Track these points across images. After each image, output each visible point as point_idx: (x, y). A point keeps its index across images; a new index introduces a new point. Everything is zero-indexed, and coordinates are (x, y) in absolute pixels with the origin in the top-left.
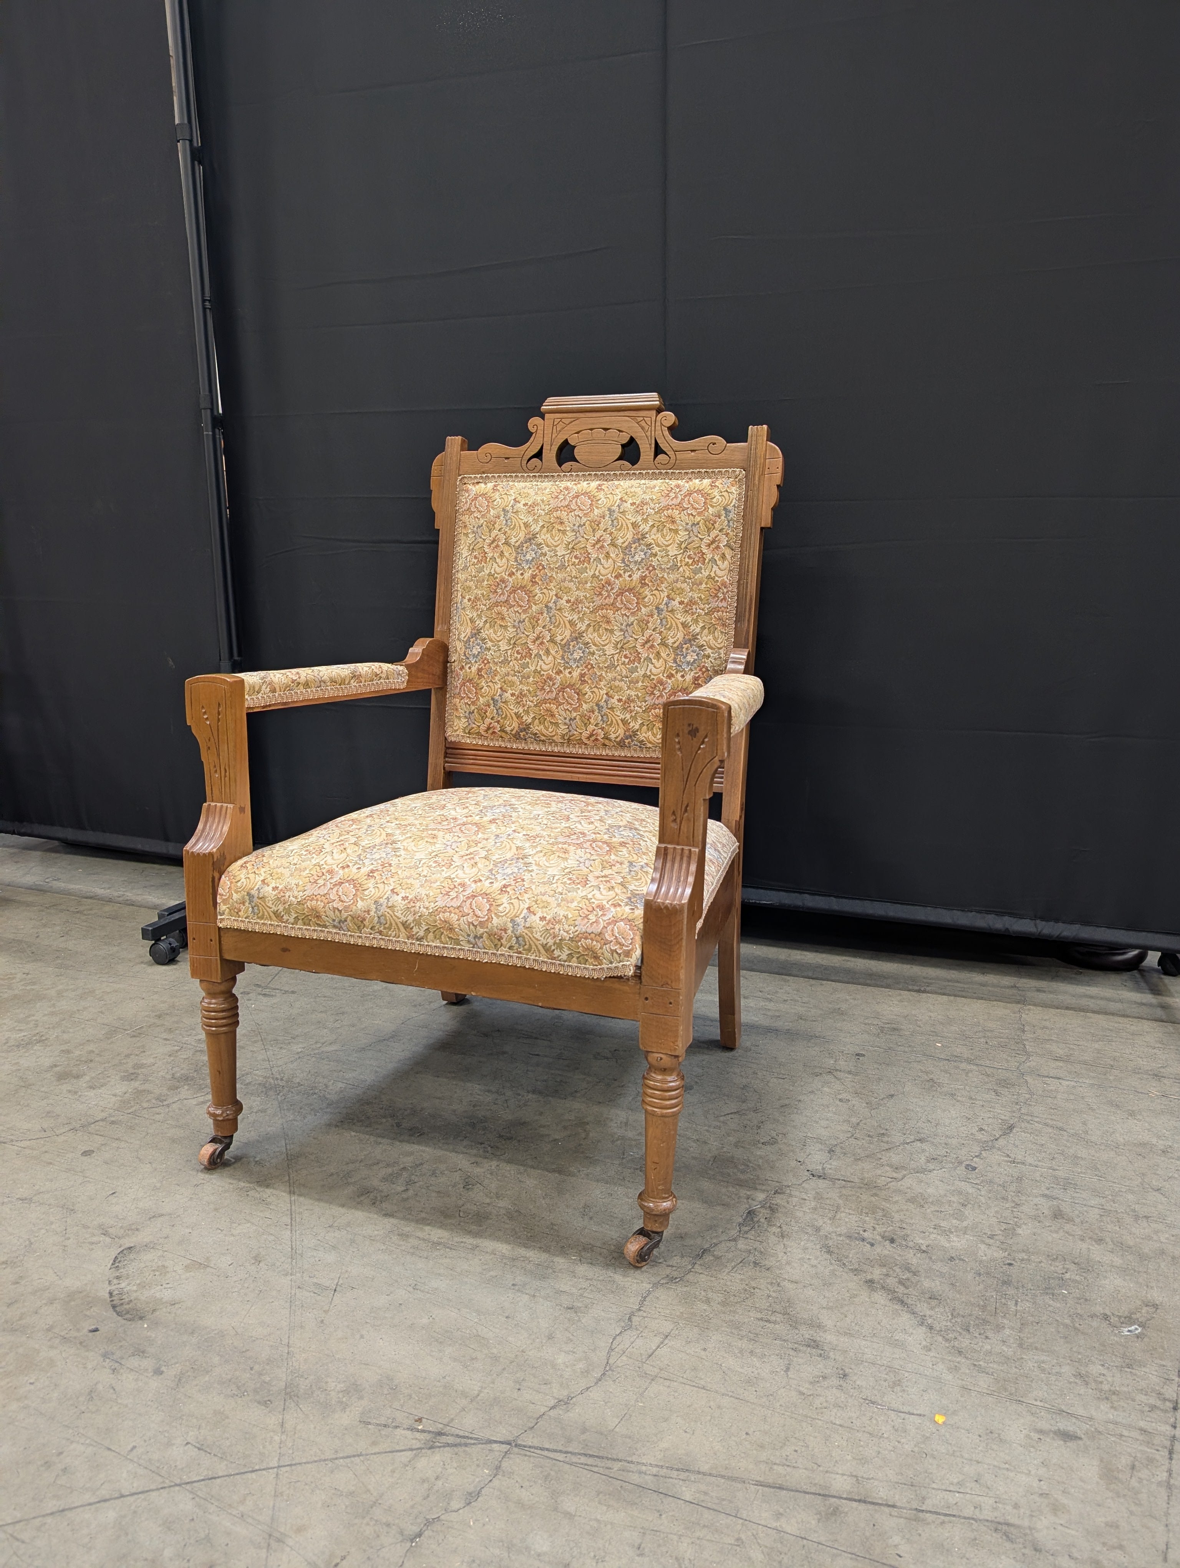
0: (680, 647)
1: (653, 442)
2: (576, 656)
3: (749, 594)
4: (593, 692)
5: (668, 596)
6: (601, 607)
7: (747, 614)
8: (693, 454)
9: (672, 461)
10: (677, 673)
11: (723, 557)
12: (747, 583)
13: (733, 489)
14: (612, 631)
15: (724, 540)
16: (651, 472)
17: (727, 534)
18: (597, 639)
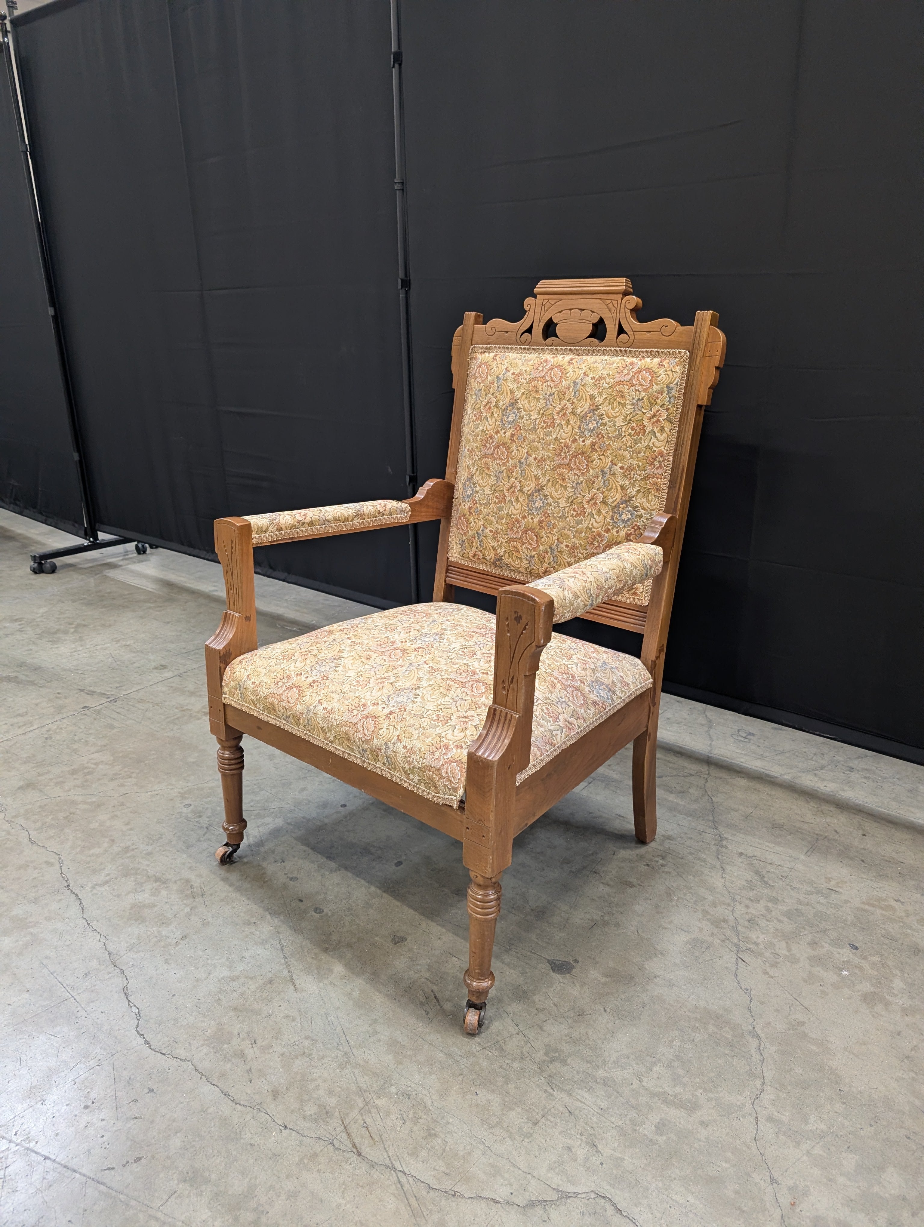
0: (617, 506)
1: (618, 322)
2: (537, 505)
3: (681, 464)
4: (548, 537)
5: (612, 462)
6: (559, 466)
7: (678, 481)
8: (649, 334)
9: (631, 341)
10: (613, 528)
11: (662, 429)
12: (681, 454)
13: (678, 369)
14: (565, 487)
15: (664, 414)
16: (613, 349)
17: (667, 410)
18: (554, 493)
